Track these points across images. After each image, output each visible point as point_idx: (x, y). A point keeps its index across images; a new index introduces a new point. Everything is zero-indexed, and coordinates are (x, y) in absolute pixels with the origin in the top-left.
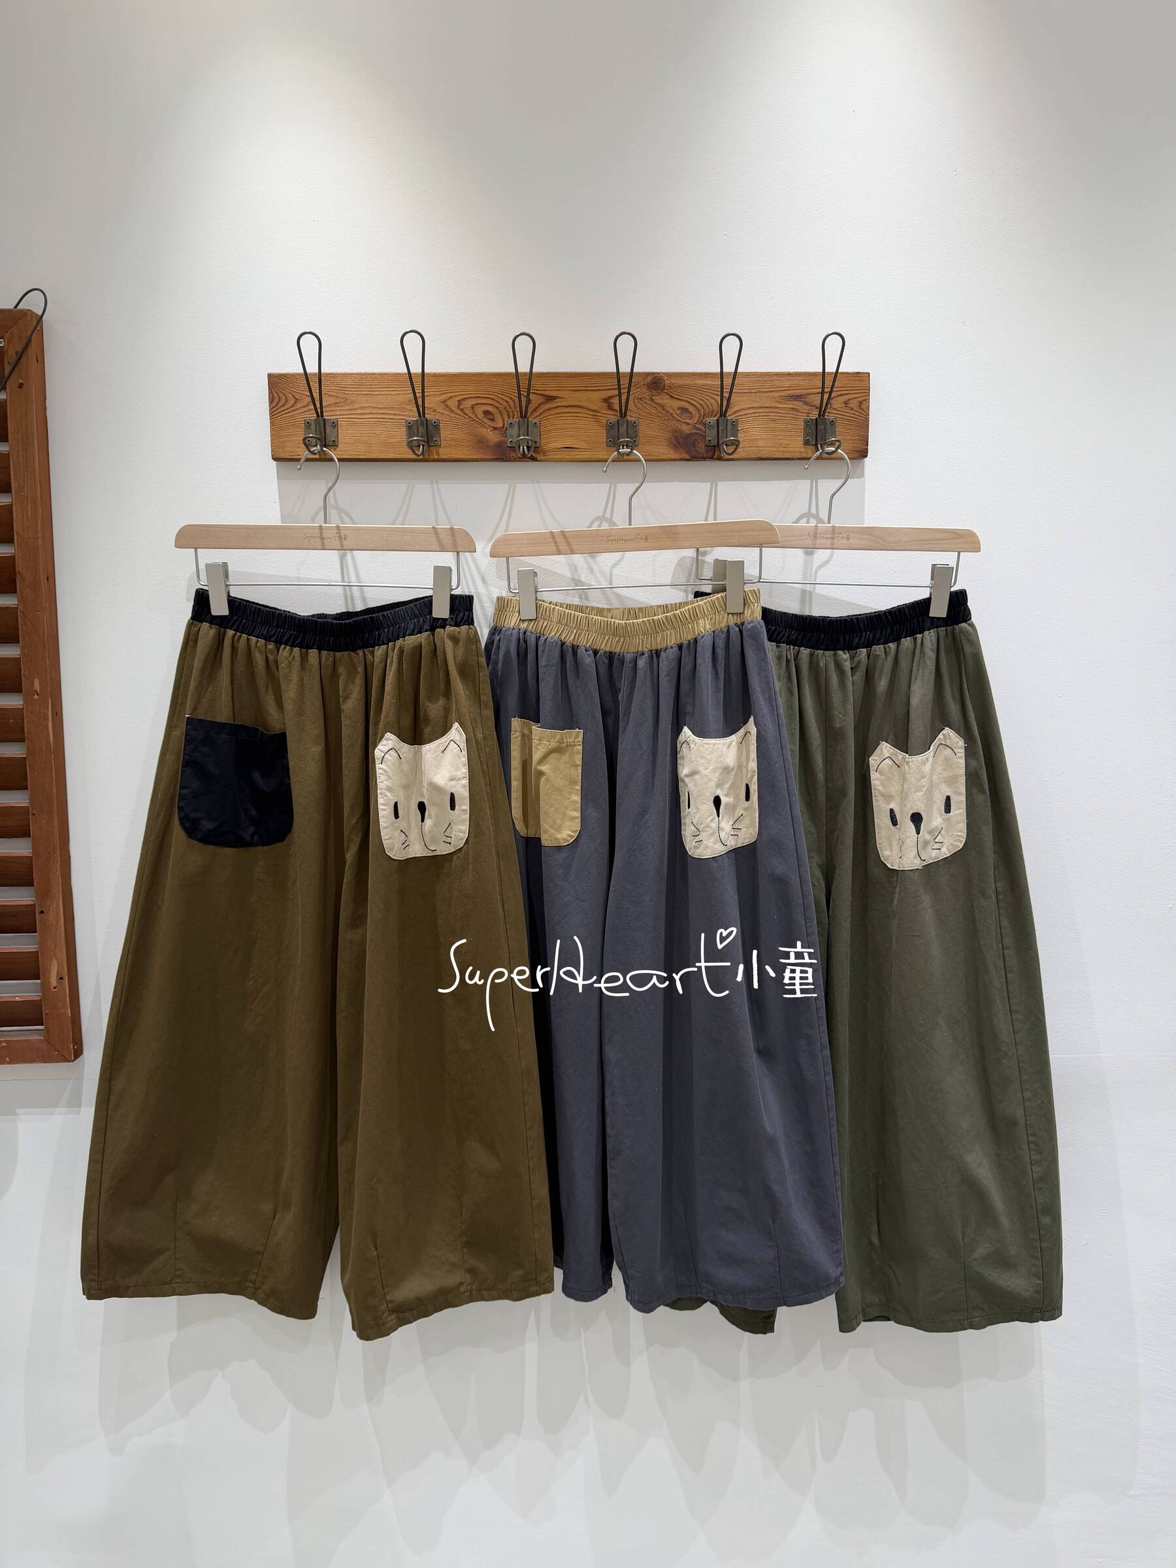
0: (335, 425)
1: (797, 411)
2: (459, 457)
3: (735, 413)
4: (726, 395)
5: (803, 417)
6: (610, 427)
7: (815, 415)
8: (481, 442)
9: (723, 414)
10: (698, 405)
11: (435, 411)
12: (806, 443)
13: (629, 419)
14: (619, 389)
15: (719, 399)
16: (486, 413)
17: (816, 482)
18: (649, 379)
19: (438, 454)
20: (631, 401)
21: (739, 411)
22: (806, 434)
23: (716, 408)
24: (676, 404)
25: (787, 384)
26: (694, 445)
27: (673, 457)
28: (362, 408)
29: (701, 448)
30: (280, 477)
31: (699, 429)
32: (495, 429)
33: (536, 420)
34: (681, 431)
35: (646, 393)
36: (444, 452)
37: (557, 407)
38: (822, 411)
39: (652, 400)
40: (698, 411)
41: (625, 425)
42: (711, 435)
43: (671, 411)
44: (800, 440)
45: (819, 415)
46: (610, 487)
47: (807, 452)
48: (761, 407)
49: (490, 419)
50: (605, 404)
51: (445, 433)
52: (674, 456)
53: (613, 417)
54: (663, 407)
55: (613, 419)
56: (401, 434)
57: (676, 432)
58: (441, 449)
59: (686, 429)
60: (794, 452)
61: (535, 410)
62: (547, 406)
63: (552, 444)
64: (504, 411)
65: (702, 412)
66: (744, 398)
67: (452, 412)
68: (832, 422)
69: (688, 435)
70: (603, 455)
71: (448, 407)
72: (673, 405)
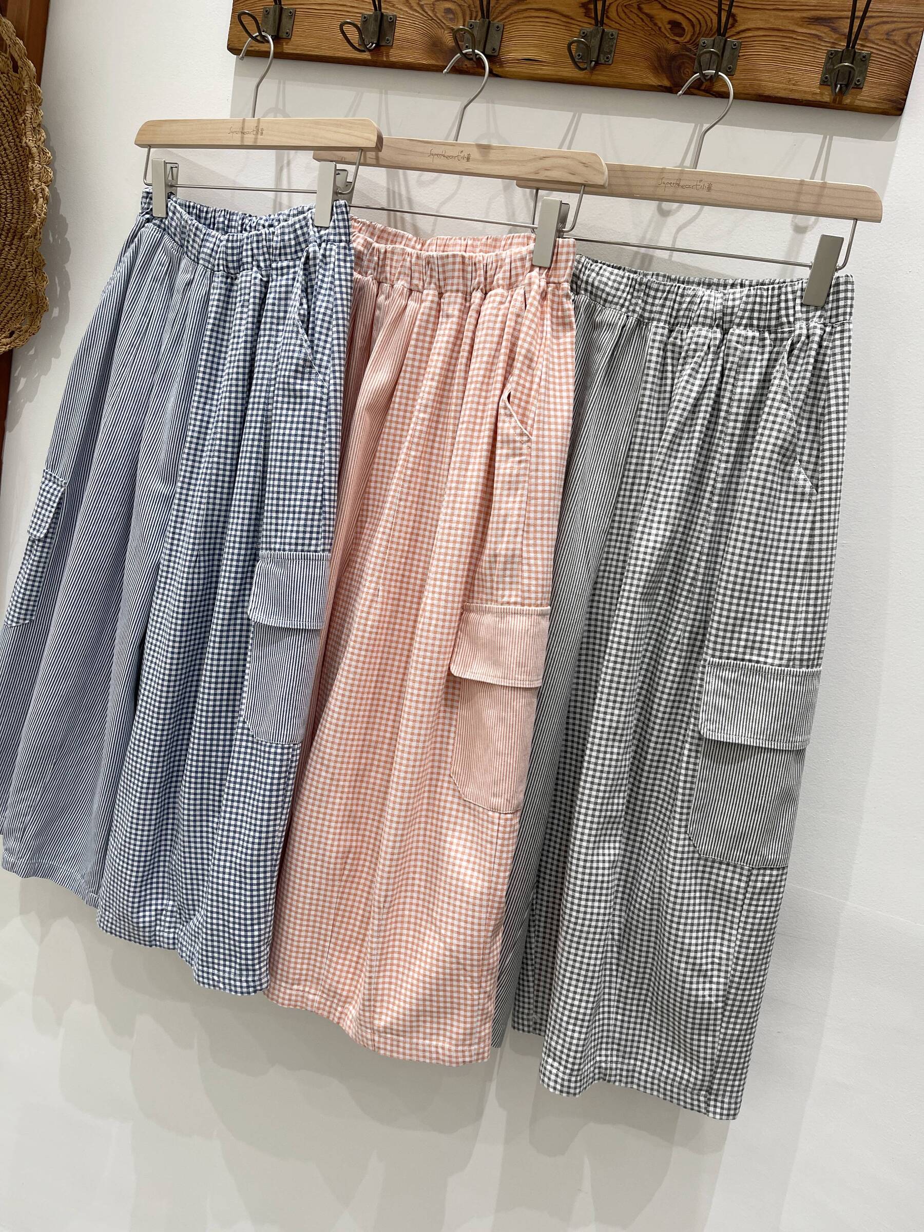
0: (292, 15)
1: (820, 38)
2: (409, 60)
3: (738, 33)
5: (825, 48)
6: (583, 39)
7: (842, 44)
8: (436, 47)
9: (721, 32)
10: (694, 20)
11: (392, 5)
12: (824, 82)
13: (607, 30)
16: (448, 11)
17: (831, 139)
19: (388, 56)
21: (747, 31)
22: (826, 70)
23: (715, 24)
24: (666, 16)
25: (814, 2)
26: (679, 68)
27: (651, 83)
30: (237, 73)
31: (689, 50)
32: (453, 31)
33: (501, 23)
34: (667, 51)
36: (395, 55)
37: (526, 10)
38: (852, 39)
39: (640, 9)
40: (693, 26)
41: (599, 36)
43: (660, 24)
44: (817, 78)
45: (848, 46)
46: (574, 116)
47: (822, 94)
48: (773, 29)
49: (451, 20)
50: (582, 10)
51: (399, 32)
52: (653, 81)
53: (589, 25)
54: (651, 17)
55: (587, 28)
57: (659, 50)
58: (392, 51)
59: (671, 47)
60: (805, 92)
61: (502, 13)
62: (516, 8)
63: (513, 55)
64: (468, 12)
65: (697, 29)
66: (757, 15)
67: (411, 8)
68: (865, 60)
69: (673, 58)
70: (568, 72)
71: (408, 3)
72: (663, 17)
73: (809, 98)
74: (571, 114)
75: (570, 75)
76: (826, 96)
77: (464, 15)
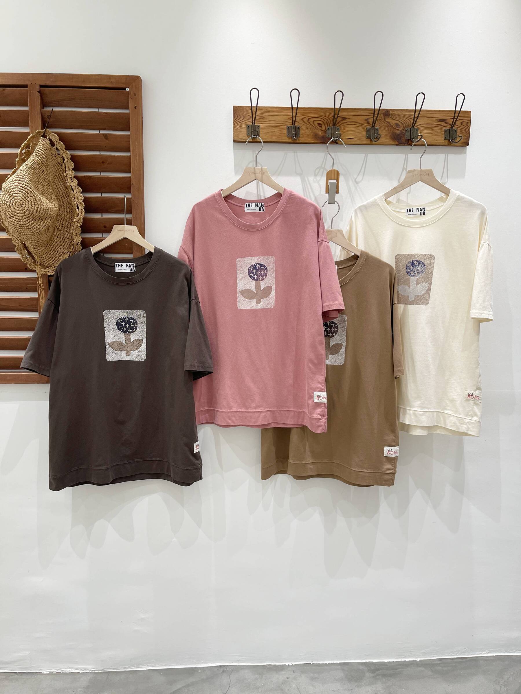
0: (259, 128)
1: (442, 125)
2: (307, 141)
3: (417, 126)
4: (415, 119)
5: (444, 128)
6: (368, 130)
7: (449, 127)
8: (316, 136)
9: (413, 126)
10: (403, 122)
11: (298, 123)
12: (445, 139)
13: (375, 127)
14: (374, 115)
15: (412, 120)
16: (319, 124)
17: (447, 155)
18: (384, 111)
19: (299, 140)
20: (377, 121)
21: (419, 125)
22: (445, 135)
23: (411, 124)
25: (439, 115)
26: (400, 139)
27: (392, 143)
28: (269, 121)
29: (403, 140)
30: (235, 149)
31: (403, 132)
32: (322, 130)
33: (338, 127)
34: (396, 133)
35: (384, 117)
36: (301, 140)
37: (347, 122)
38: (452, 127)
39: (385, 120)
40: (403, 124)
41: (374, 130)
42: (408, 135)
43: (392, 125)
44: (443, 138)
46: (366, 155)
48: (427, 124)
49: (320, 127)
50: (366, 121)
51: (302, 132)
53: (369, 126)
54: (389, 123)
55: (369, 127)
56: (285, 132)
57: (393, 133)
58: (300, 138)
59: (398, 132)
60: (440, 142)
61: (338, 123)
62: (343, 122)
63: (344, 137)
64: (326, 123)
65: (404, 125)
66: (422, 120)
67: (305, 123)
68: (456, 131)
69: (399, 135)
70: (364, 142)
71: (303, 121)
72: (393, 122)
73: (441, 144)
74: (364, 155)
75: (365, 143)
76: (446, 142)
77: (325, 125)
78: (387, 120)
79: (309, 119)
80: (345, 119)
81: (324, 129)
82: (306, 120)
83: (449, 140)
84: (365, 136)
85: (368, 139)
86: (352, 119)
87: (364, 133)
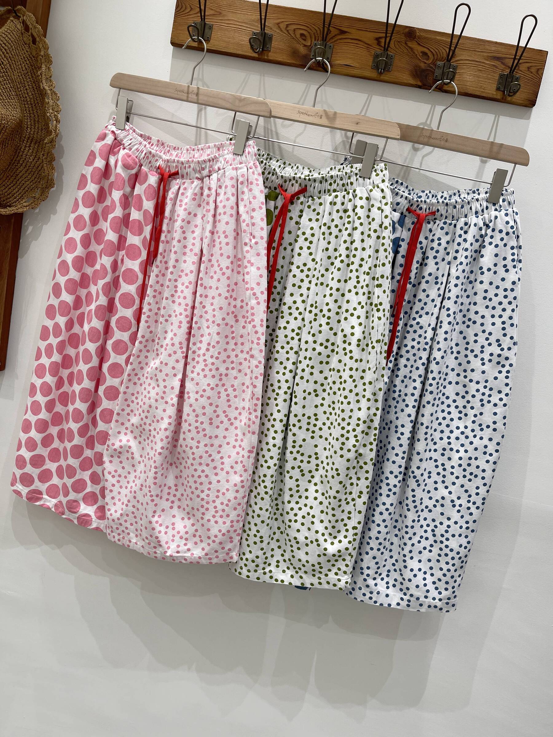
0: (211, 28)
1: (496, 67)
2: (280, 59)
3: (456, 61)
4: (453, 48)
5: (499, 72)
6: (377, 56)
7: (508, 71)
8: (295, 53)
9: (449, 60)
10: (433, 52)
11: (271, 29)
12: (498, 89)
13: (389, 53)
14: (386, 33)
15: (448, 50)
16: (302, 35)
17: (498, 117)
18: (407, 30)
19: (268, 56)
20: (392, 42)
21: (459, 60)
22: (499, 83)
23: (445, 55)
24: (421, 49)
25: (493, 49)
26: (425, 78)
28: (228, 20)
29: (430, 81)
30: (174, 57)
31: (432, 67)
32: (305, 46)
33: (331, 45)
34: (420, 67)
35: (403, 38)
36: (272, 56)
37: (347, 38)
38: (512, 69)
39: (406, 44)
40: (434, 55)
41: (385, 57)
42: (438, 72)
43: (417, 53)
44: (494, 86)
45: (510, 72)
46: (369, 96)
47: (496, 94)
48: (474, 60)
49: (303, 39)
50: (376, 42)
51: (274, 44)
52: (412, 82)
54: (412, 49)
55: (379, 51)
56: (248, 40)
57: (417, 66)
58: (270, 54)
59: (422, 65)
60: (488, 93)
61: (332, 38)
62: (339, 37)
63: (338, 62)
64: (313, 37)
65: (436, 56)
66: (465, 52)
67: (281, 31)
68: (517, 80)
69: (423, 71)
70: (368, 74)
71: (279, 27)
72: (418, 49)
73: (491, 96)
75: (370, 76)
76: (499, 96)
77: (311, 38)
78: (410, 44)
79: (287, 26)
80: (343, 32)
81: (309, 44)
82: (283, 26)
83: (504, 92)
84: (371, 64)
85: (374, 71)
86: (355, 34)
87: (371, 59)
